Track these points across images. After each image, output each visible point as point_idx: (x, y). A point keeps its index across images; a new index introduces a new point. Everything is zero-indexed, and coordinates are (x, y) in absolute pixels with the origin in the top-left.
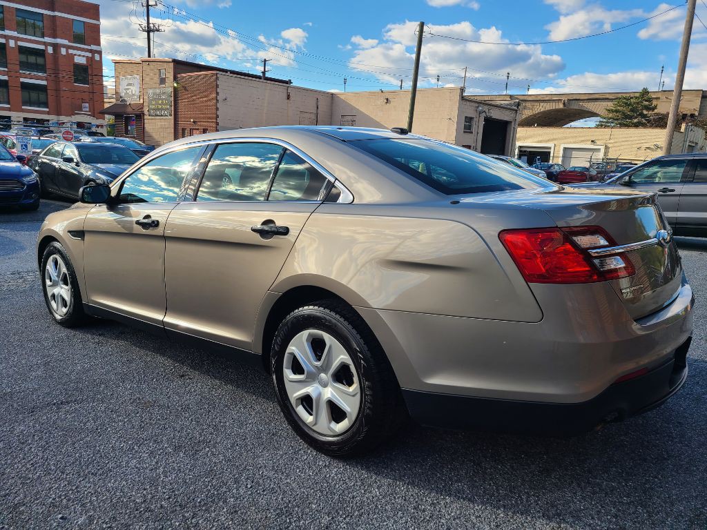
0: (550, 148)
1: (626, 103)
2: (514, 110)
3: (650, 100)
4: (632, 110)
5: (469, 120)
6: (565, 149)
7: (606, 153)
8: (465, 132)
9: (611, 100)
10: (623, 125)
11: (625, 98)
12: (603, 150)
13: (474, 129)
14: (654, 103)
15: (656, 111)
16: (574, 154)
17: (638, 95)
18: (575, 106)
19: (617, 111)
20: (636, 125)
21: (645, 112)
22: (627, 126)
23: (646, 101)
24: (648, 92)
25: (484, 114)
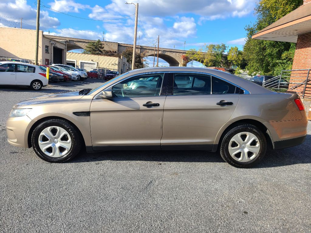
0: (75, 62)
1: (93, 45)
2: (64, 44)
3: (101, 44)
4: (95, 48)
5: (47, 47)
6: (81, 62)
7: (98, 65)
8: (46, 53)
9: (87, 43)
10: (93, 54)
11: (92, 43)
12: (96, 64)
13: (50, 52)
14: (103, 46)
15: (103, 49)
16: (85, 65)
17: (97, 42)
18: (72, 43)
19: (90, 48)
20: (98, 54)
21: (100, 49)
22: (95, 54)
23: (100, 45)
24: (100, 41)
25: (53, 45)
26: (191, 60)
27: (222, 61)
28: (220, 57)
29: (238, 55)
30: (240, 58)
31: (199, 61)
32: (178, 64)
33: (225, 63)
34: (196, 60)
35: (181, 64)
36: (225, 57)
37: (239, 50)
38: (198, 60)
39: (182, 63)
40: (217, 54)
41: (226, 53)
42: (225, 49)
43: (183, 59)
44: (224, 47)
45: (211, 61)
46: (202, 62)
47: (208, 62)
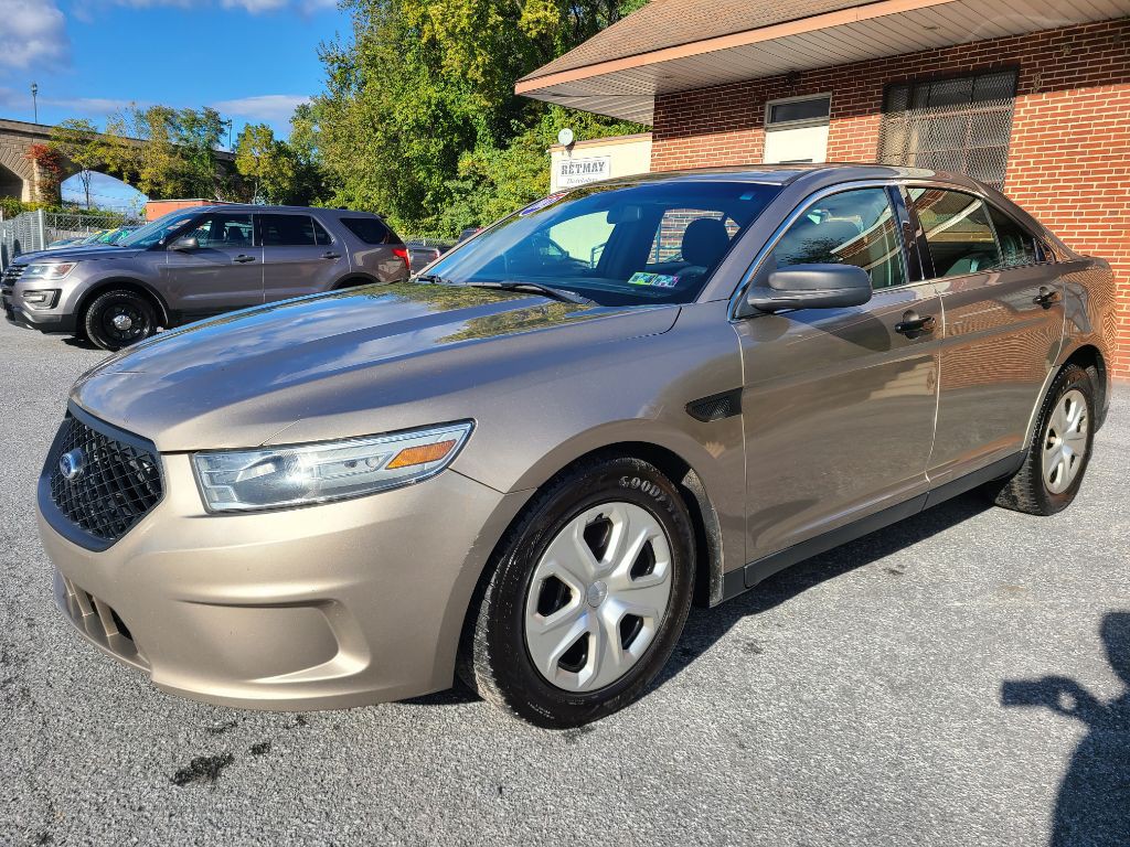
26: (78, 169)
27: (218, 176)
28: (207, 162)
29: (274, 157)
30: (285, 170)
31: (118, 175)
32: (18, 183)
33: (229, 186)
34: (102, 168)
35: (32, 186)
36: (227, 163)
37: (277, 138)
38: (113, 169)
39: (37, 178)
40: (195, 150)
41: (224, 146)
42: (222, 131)
43: (39, 163)
44: (216, 124)
45: (171, 175)
46: (134, 180)
47: (162, 179)
